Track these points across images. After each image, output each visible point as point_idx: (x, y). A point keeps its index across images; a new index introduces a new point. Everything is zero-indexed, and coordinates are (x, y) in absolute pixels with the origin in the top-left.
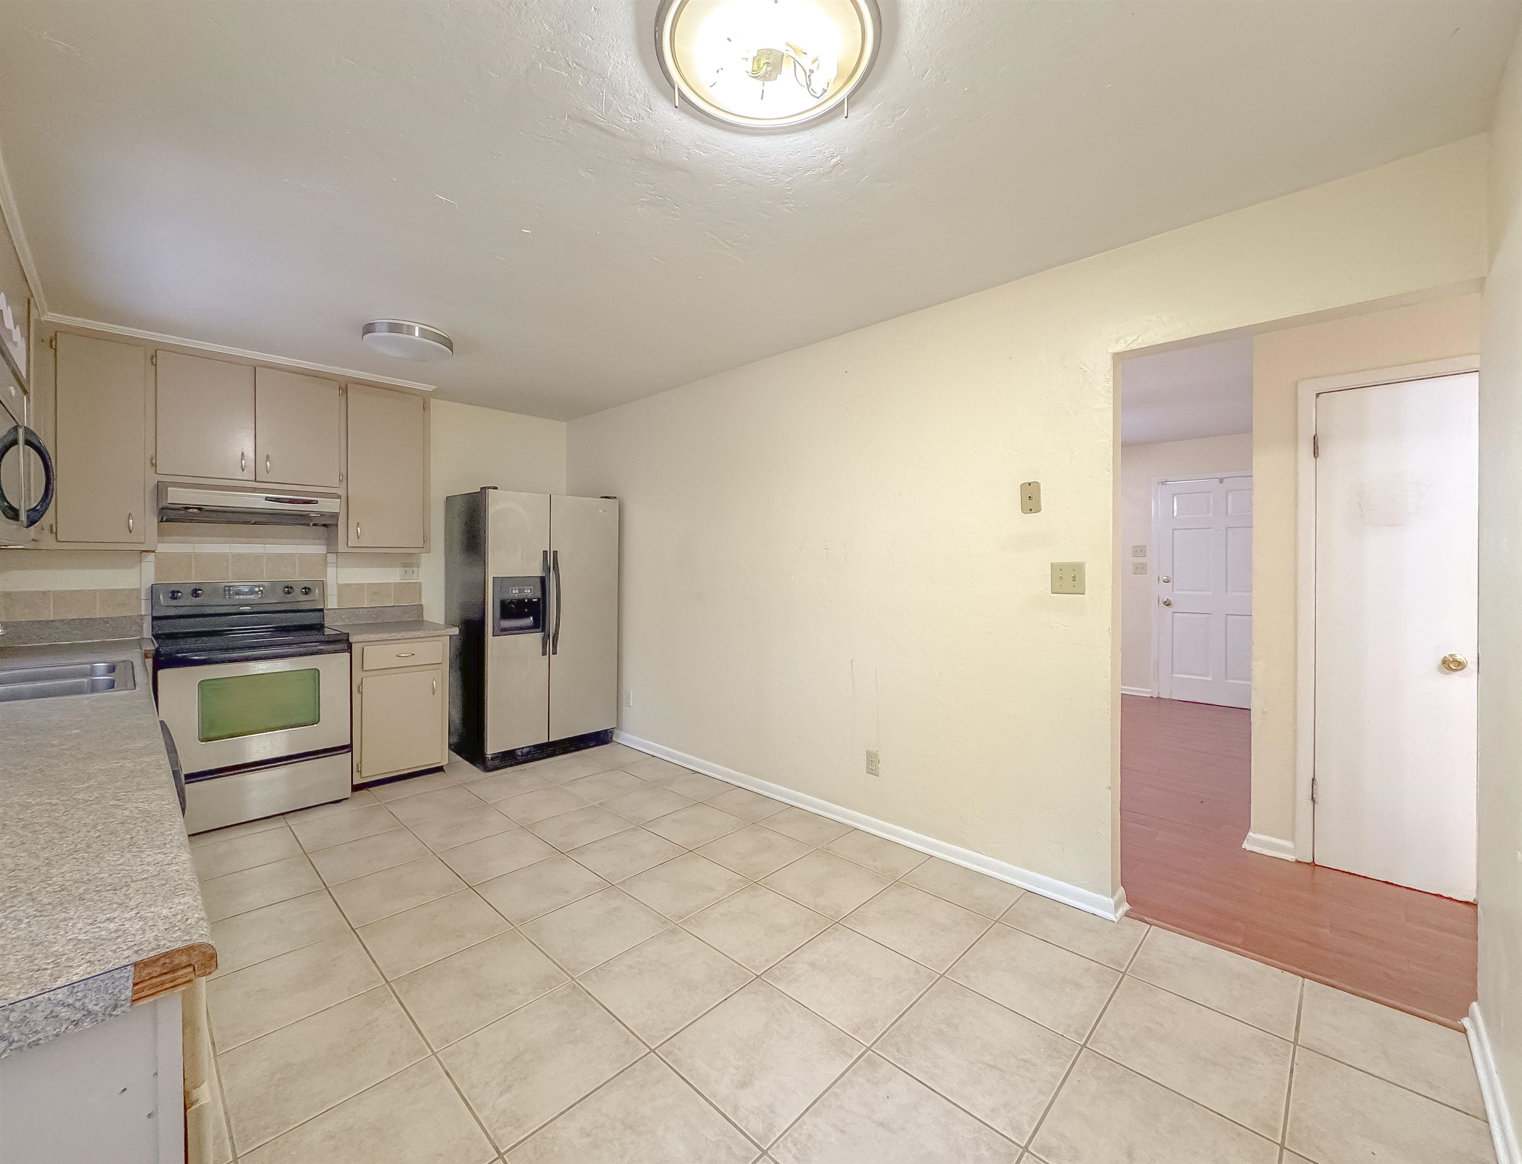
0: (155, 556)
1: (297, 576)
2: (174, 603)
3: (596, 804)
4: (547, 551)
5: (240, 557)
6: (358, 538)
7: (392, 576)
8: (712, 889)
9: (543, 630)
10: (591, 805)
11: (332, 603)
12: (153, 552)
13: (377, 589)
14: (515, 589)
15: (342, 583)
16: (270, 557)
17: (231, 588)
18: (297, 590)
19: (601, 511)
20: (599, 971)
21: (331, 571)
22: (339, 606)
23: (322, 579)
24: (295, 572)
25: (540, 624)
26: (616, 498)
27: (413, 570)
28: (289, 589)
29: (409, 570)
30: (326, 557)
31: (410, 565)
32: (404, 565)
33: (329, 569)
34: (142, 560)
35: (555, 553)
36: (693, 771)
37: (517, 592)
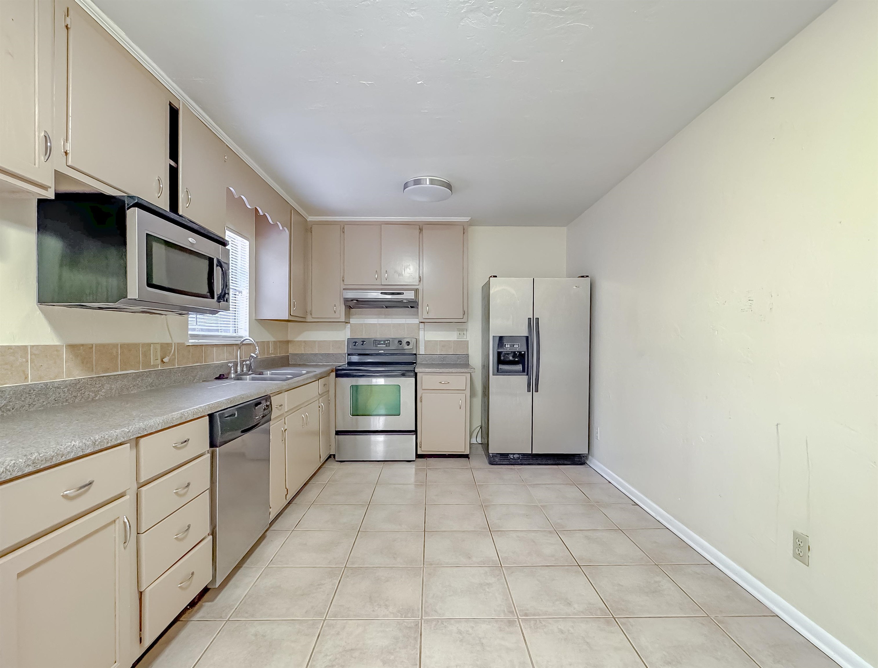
0: (350, 325)
1: (405, 336)
2: (355, 347)
3: (539, 505)
4: (531, 318)
5: (382, 325)
6: (428, 313)
7: (451, 336)
8: (569, 604)
9: (527, 374)
10: (536, 504)
11: (422, 350)
12: (350, 323)
13: (445, 344)
14: (508, 345)
15: (427, 340)
16: (395, 325)
17: (376, 341)
18: (404, 343)
19: (575, 287)
20: (440, 622)
21: (421, 333)
22: (425, 353)
23: (416, 338)
24: (405, 333)
25: (525, 371)
26: (588, 276)
27: (464, 333)
28: (400, 342)
29: (462, 333)
30: (419, 325)
31: (462, 330)
32: (459, 330)
33: (420, 332)
34: (346, 327)
35: (537, 319)
36: (635, 503)
37: (509, 346)
